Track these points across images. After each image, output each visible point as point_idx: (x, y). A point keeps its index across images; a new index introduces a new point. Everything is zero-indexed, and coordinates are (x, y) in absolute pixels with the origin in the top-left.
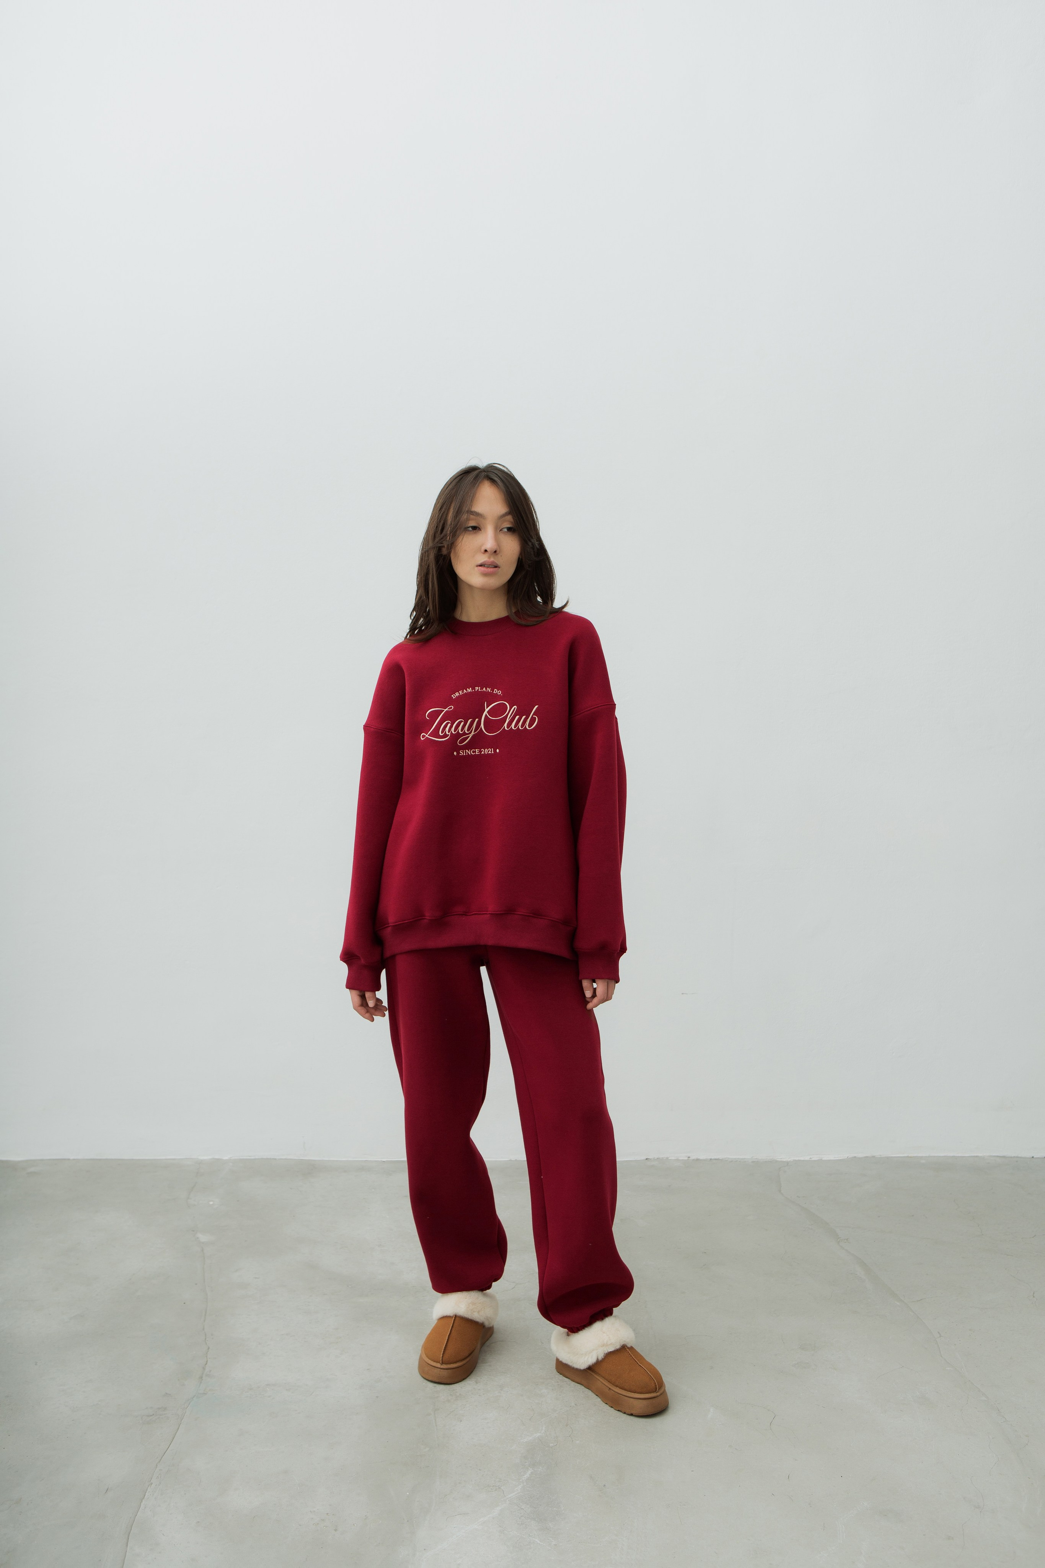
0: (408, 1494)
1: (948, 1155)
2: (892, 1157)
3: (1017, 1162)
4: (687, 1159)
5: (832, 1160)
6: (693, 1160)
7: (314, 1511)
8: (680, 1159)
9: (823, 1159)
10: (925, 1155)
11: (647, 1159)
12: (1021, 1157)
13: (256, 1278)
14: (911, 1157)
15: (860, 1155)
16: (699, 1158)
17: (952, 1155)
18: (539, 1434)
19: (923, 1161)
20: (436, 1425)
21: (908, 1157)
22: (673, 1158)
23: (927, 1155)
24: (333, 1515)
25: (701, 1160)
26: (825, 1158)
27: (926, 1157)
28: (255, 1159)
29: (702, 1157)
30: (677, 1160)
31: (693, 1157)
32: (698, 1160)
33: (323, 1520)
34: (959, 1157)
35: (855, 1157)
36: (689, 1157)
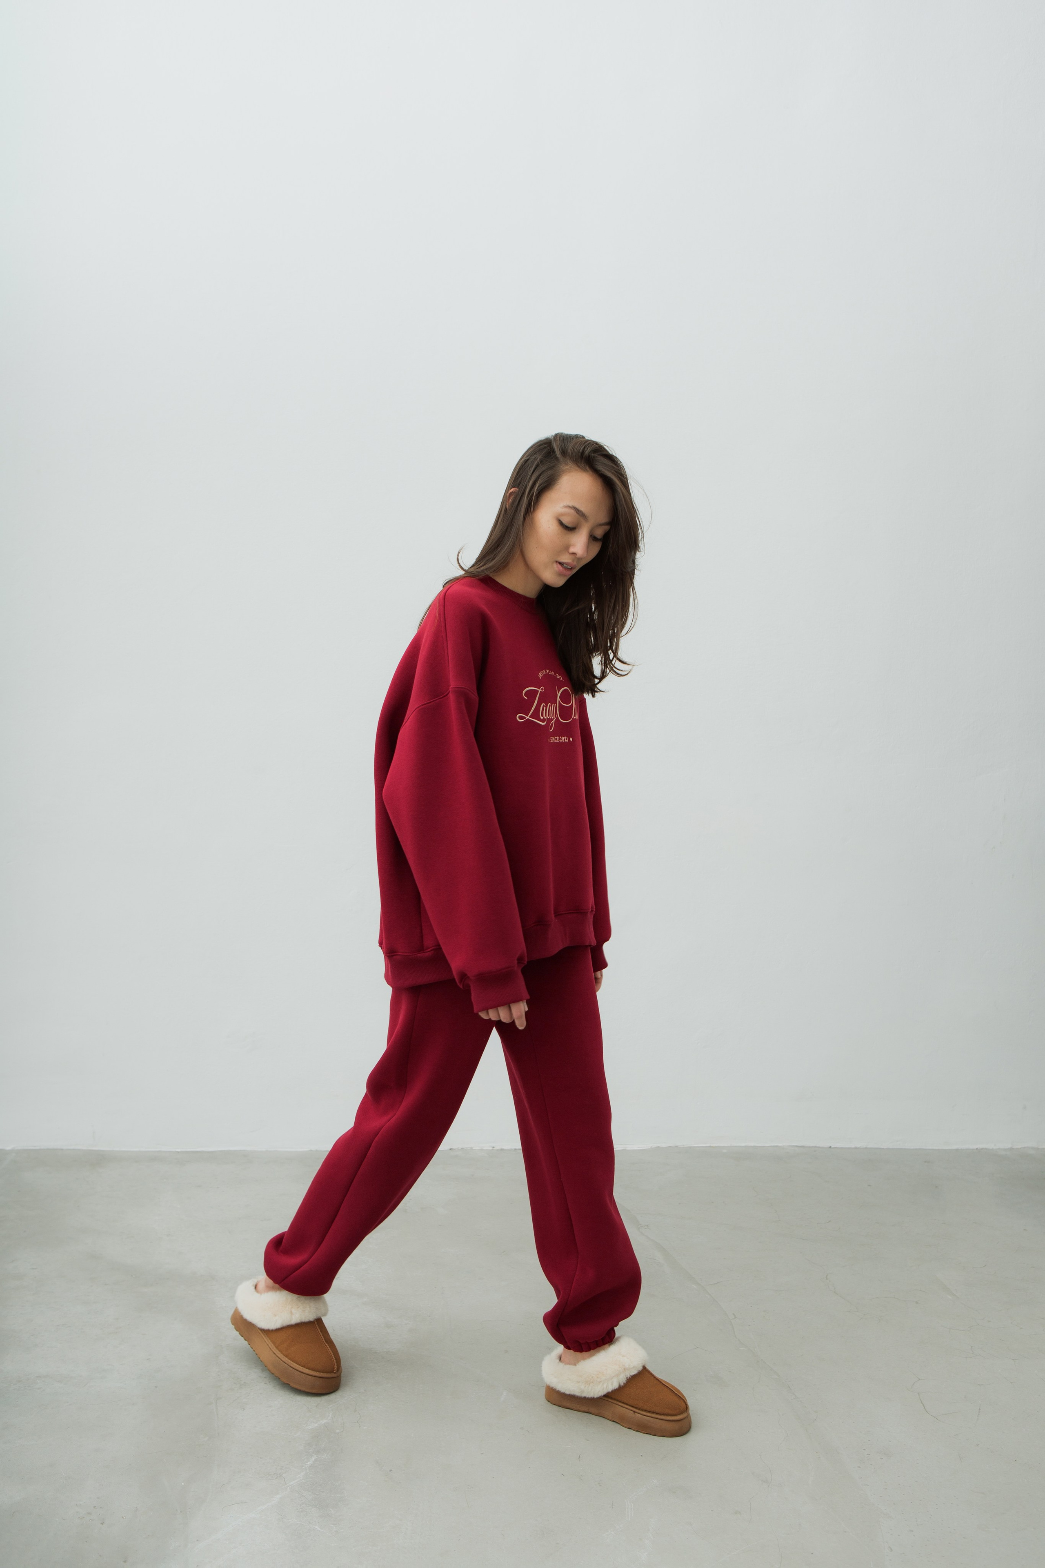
0: (183, 1484)
1: (749, 1145)
2: (694, 1147)
3: (815, 1151)
4: (491, 1149)
5: (636, 1150)
6: (498, 1150)
7: (81, 1505)
8: (484, 1149)
9: (627, 1149)
10: (727, 1145)
11: (451, 1149)
12: (819, 1147)
13: (33, 1269)
14: (713, 1147)
15: (664, 1145)
16: (503, 1148)
17: (753, 1144)
18: (324, 1421)
19: (725, 1151)
20: (217, 1415)
21: (710, 1146)
22: (479, 1149)
23: (729, 1145)
24: (101, 1508)
25: (506, 1150)
26: (629, 1148)
27: (728, 1146)
28: (40, 1150)
29: (506, 1147)
30: (482, 1150)
31: (498, 1147)
32: (502, 1150)
33: (89, 1513)
34: (759, 1146)
35: (659, 1147)
36: (493, 1147)
